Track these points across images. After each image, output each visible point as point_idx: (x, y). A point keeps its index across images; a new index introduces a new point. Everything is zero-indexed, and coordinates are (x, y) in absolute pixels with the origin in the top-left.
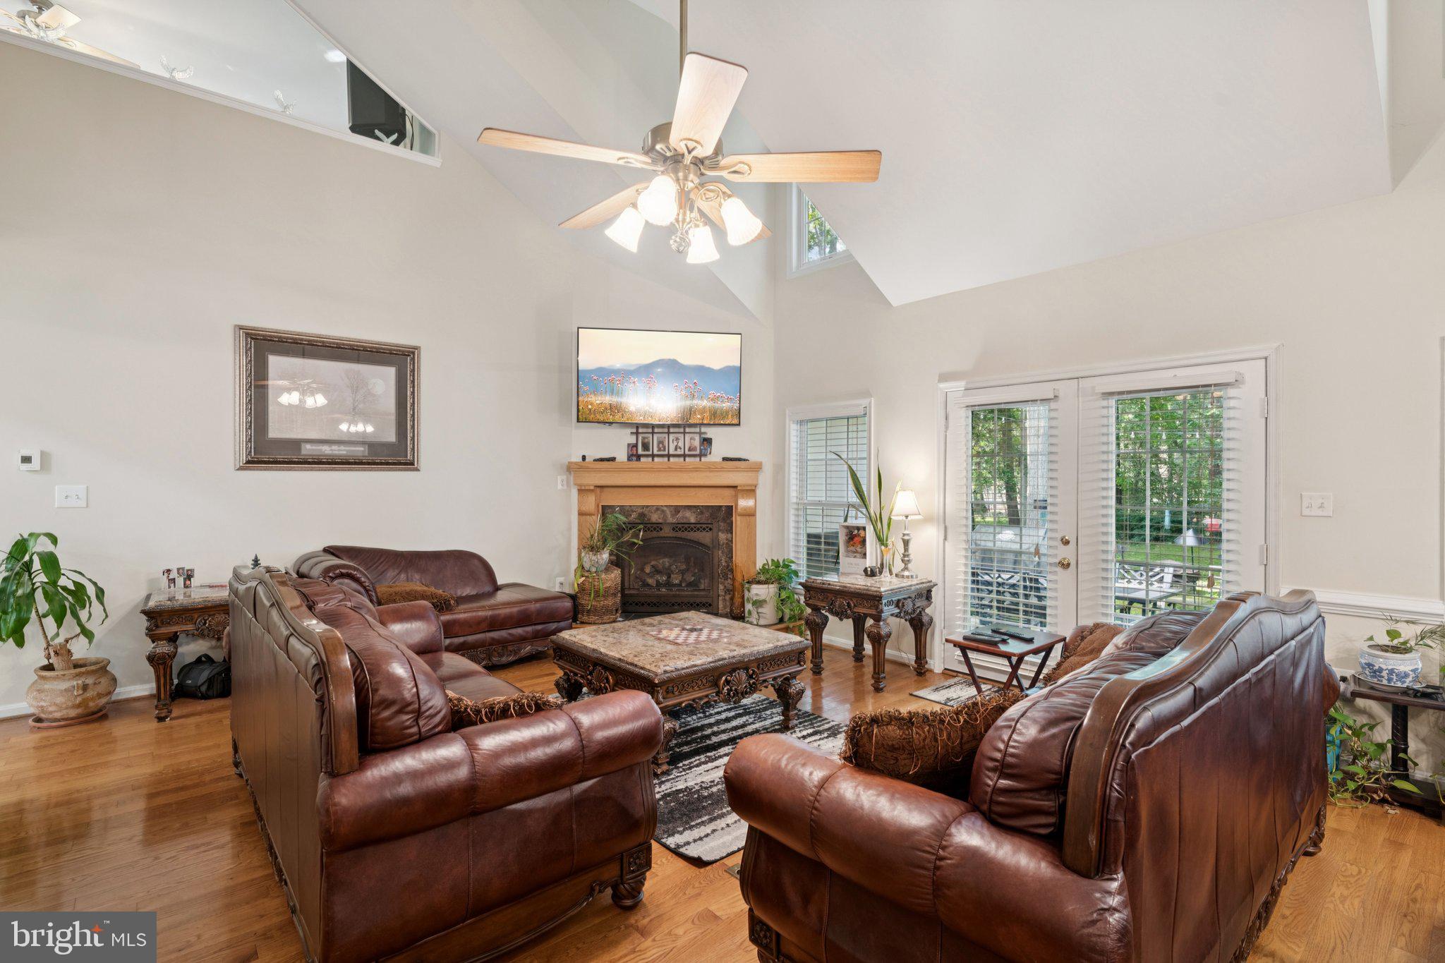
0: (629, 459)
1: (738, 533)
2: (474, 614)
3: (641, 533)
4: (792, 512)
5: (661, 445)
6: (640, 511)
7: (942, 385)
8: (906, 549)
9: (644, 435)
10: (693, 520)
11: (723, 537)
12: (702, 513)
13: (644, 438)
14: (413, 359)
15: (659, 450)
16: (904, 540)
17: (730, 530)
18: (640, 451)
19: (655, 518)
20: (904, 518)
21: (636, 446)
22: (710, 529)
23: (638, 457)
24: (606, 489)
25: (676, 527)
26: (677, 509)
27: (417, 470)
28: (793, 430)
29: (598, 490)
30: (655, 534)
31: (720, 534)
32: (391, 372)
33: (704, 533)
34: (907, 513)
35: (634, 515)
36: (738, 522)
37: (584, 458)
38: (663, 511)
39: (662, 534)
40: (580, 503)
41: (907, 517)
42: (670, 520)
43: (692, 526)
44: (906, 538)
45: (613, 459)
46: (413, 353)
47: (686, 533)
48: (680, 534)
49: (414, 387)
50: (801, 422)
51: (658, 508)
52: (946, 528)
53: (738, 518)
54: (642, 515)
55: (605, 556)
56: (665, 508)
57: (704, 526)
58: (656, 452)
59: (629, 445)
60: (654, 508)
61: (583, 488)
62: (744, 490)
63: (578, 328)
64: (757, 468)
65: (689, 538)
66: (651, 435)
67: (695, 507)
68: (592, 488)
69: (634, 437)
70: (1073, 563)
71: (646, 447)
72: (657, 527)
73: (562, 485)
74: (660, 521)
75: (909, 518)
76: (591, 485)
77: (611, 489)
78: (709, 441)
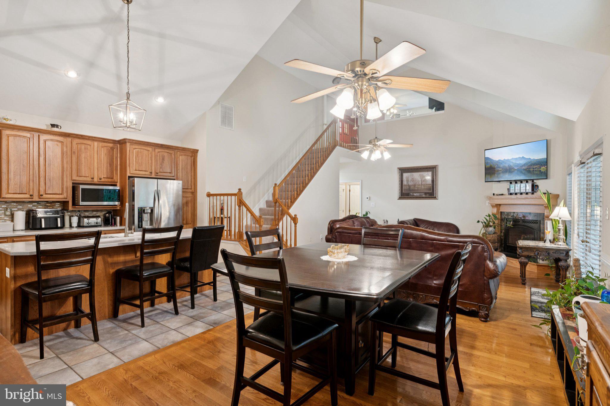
0: (508, 194)
3: (511, 223)
6: (512, 214)
10: (532, 219)
14: (436, 169)
19: (517, 217)
22: (537, 223)
23: (511, 194)
26: (525, 214)
27: (437, 199)
29: (498, 206)
30: (517, 223)
31: (541, 225)
33: (535, 224)
35: (510, 216)
37: (494, 194)
39: (519, 224)
40: (492, 210)
43: (530, 221)
45: (503, 194)
47: (528, 224)
48: (526, 224)
56: (520, 213)
57: (535, 221)
58: (516, 191)
59: (508, 189)
61: (492, 205)
64: (557, 197)
65: (529, 226)
67: (531, 213)
68: (496, 205)
72: (517, 220)
75: (561, 219)
76: (494, 204)
77: (504, 206)
78: (537, 186)
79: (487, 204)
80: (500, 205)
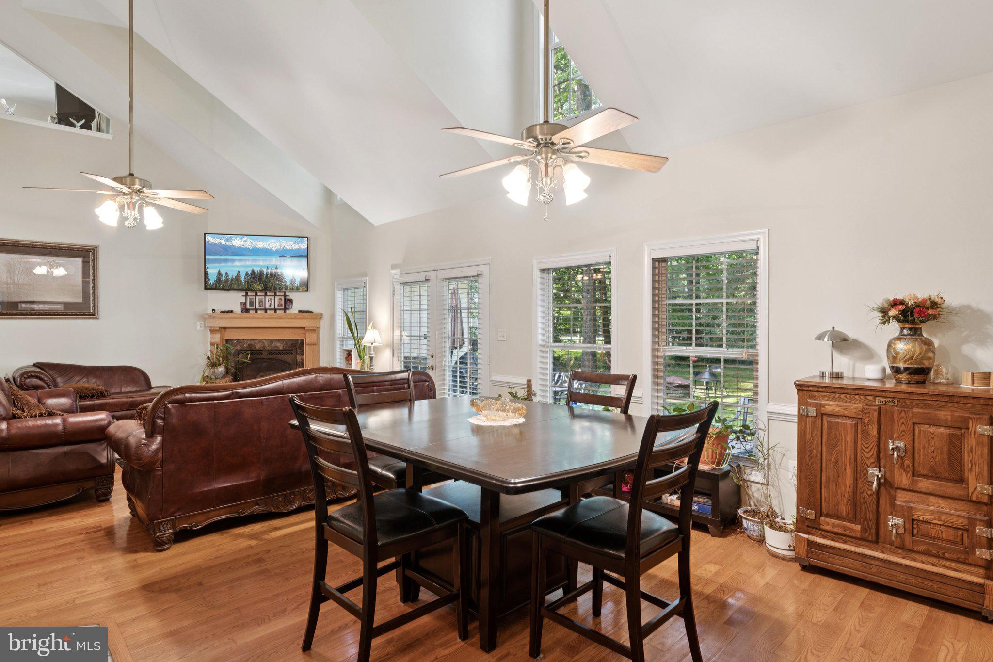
0: (242, 311)
1: (307, 356)
2: (119, 400)
3: (249, 356)
4: (339, 342)
5: (261, 303)
6: (249, 342)
7: (392, 271)
8: (371, 362)
9: (250, 297)
10: (281, 348)
11: (299, 358)
12: (286, 344)
13: (251, 299)
14: (94, 253)
15: (260, 306)
16: (370, 357)
17: (302, 354)
18: (248, 307)
19: (258, 347)
20: (371, 345)
21: (245, 304)
22: (292, 353)
23: (248, 311)
24: (227, 330)
25: (271, 352)
26: (271, 341)
27: (97, 318)
28: (339, 294)
29: (223, 330)
30: (258, 356)
31: (297, 356)
32: (79, 261)
33: (288, 356)
34: (372, 342)
35: (245, 345)
36: (307, 349)
37: (213, 310)
38: (263, 343)
39: (262, 356)
40: (212, 338)
41: (372, 344)
42: (267, 348)
43: (280, 351)
44: (371, 356)
45: (231, 312)
46: (94, 250)
47: (277, 356)
48: (273, 356)
49: (94, 270)
50: (344, 290)
51: (260, 341)
52: (393, 350)
53: (307, 346)
54: (250, 345)
55: (221, 369)
56: (264, 341)
57: (288, 351)
58: (258, 307)
59: (241, 303)
60: (258, 341)
61: (212, 329)
62: (308, 330)
63: (205, 234)
64: (320, 316)
65: (278, 358)
66: (254, 297)
67: (282, 340)
68: (218, 329)
69: (245, 298)
70: (435, 367)
71: (251, 304)
72: (259, 352)
73: (201, 327)
74: (262, 349)
75: (373, 345)
76: (216, 327)
77: (230, 330)
78: (291, 301)
79: (199, 328)
80: (225, 328)
